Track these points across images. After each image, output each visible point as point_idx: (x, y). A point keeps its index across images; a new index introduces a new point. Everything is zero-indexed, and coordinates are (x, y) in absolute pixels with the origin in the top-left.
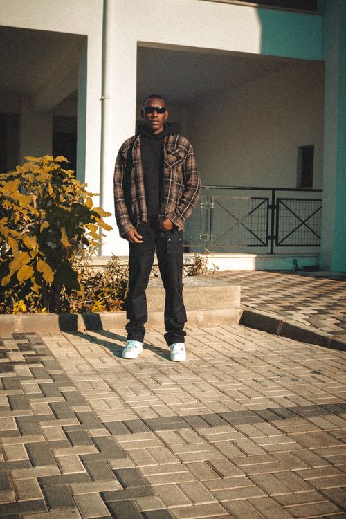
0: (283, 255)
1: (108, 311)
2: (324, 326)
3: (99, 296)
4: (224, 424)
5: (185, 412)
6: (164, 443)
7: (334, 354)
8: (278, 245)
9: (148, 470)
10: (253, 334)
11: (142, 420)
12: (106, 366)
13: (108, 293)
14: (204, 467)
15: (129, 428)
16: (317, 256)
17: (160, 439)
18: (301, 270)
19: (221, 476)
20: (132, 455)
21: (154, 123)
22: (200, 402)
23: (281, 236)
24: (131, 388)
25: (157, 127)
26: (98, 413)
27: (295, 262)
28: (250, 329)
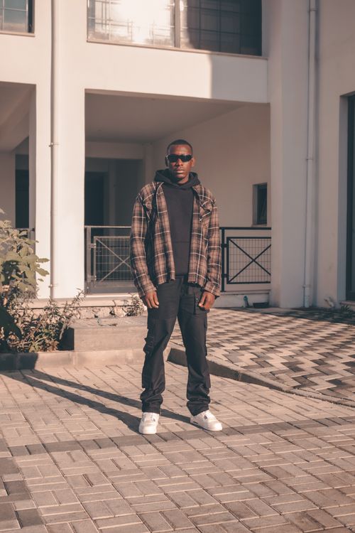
0: (234, 293)
1: (44, 351)
2: (241, 361)
3: (38, 337)
4: (113, 446)
5: (83, 437)
6: (55, 461)
7: (241, 387)
8: (229, 282)
9: (32, 482)
10: (175, 370)
11: (43, 444)
12: (28, 401)
13: (46, 334)
14: (80, 478)
15: (29, 451)
16: (268, 292)
17: (53, 458)
18: (251, 307)
19: (91, 484)
20: (24, 471)
21: (179, 172)
22: (100, 429)
23: (232, 274)
24: (43, 419)
25: (182, 175)
26: (7, 439)
27: (246, 299)
28: (175, 365)
